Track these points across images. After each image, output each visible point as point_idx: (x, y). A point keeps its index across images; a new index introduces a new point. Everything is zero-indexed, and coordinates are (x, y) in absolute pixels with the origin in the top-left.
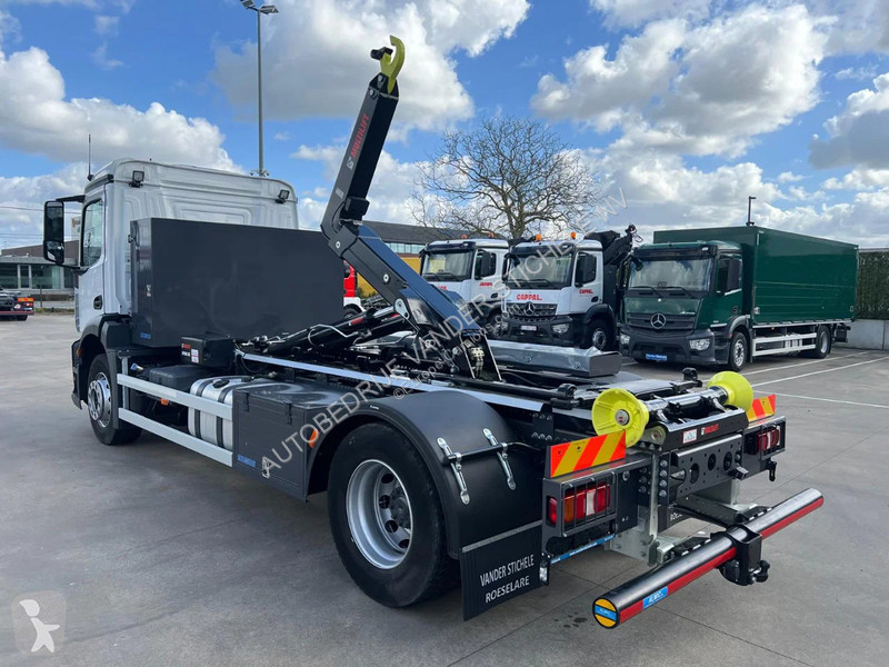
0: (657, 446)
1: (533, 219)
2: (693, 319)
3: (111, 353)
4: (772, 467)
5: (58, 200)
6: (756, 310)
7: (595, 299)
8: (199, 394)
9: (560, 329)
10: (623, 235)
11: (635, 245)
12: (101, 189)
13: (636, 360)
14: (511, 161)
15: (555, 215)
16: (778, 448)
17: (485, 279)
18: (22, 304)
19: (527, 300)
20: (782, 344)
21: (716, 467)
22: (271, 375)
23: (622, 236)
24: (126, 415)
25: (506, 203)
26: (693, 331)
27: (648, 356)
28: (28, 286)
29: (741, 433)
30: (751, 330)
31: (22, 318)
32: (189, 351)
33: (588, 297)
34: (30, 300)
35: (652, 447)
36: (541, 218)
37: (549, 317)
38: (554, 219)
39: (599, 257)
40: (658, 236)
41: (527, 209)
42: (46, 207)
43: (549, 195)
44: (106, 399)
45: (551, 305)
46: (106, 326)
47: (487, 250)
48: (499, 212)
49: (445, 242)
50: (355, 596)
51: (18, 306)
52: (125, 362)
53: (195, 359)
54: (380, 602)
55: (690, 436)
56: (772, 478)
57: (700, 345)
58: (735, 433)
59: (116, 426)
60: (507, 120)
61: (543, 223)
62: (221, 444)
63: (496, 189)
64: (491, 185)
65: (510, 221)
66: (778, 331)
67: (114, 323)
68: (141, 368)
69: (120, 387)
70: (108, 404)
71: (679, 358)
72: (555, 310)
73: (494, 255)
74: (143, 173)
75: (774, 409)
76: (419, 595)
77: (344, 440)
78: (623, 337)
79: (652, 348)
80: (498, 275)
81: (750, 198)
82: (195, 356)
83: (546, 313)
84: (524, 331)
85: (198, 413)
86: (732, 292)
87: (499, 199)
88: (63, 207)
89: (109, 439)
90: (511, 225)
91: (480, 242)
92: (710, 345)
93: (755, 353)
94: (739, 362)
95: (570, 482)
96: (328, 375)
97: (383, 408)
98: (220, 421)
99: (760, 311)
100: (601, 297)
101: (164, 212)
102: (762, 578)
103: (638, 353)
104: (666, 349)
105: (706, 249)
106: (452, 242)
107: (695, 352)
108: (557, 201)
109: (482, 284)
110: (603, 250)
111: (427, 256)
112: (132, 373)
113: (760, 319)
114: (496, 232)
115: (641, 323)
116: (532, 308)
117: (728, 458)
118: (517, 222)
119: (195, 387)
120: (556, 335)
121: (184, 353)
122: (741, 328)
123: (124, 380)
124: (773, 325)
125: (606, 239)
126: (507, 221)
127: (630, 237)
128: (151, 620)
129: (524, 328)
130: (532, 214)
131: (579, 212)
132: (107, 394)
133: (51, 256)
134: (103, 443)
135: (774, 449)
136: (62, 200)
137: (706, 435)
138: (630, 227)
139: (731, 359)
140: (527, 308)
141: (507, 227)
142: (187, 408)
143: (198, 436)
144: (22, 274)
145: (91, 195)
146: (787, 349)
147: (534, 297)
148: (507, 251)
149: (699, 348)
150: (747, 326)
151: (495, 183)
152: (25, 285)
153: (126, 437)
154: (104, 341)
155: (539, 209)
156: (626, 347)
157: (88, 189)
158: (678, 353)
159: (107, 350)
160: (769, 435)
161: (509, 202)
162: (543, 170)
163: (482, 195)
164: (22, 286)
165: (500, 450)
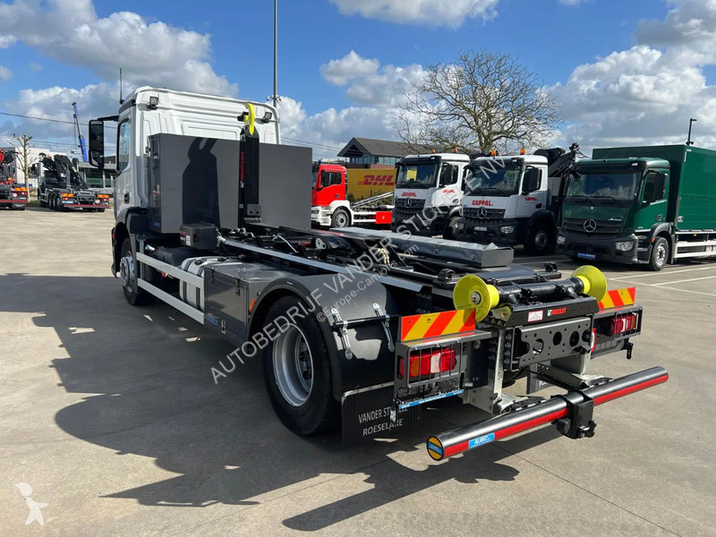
0: (503, 322)
1: (500, 138)
2: (618, 225)
3: (132, 238)
4: (628, 347)
5: (99, 120)
6: (680, 219)
7: (539, 206)
8: (186, 270)
9: (506, 230)
10: (568, 151)
11: (577, 160)
12: (128, 111)
13: (571, 257)
14: (483, 88)
15: (519, 134)
16: (633, 332)
17: (448, 187)
18: (101, 199)
19: (481, 206)
20: (704, 249)
21: (562, 342)
22: (240, 256)
23: (566, 153)
24: (142, 284)
25: (477, 124)
26: (618, 235)
27: (579, 254)
28: (110, 186)
29: (590, 317)
30: (673, 236)
31: (101, 210)
32: (184, 237)
33: (534, 204)
34: (106, 196)
35: (499, 323)
36: (507, 137)
37: (498, 220)
38: (518, 137)
39: (545, 170)
40: (597, 153)
41: (495, 128)
42: (90, 125)
43: (514, 117)
44: (131, 271)
45: (500, 210)
46: (130, 215)
47: (450, 163)
48: (470, 130)
49: (417, 156)
50: (276, 425)
51: (98, 201)
52: (142, 244)
53: (189, 243)
54: (291, 430)
55: (535, 316)
56: (629, 357)
57: (623, 247)
58: (584, 316)
59: (136, 291)
60: (480, 53)
61: (509, 141)
62: (198, 308)
63: (469, 111)
64: (464, 108)
65: (480, 139)
66: (700, 238)
67: (135, 214)
68: (153, 249)
69: (138, 262)
70: (132, 275)
71: (606, 257)
72: (503, 215)
73: (457, 167)
74: (158, 98)
75: (633, 300)
76: (316, 427)
77: (272, 308)
78: (560, 238)
79: (583, 249)
80: (459, 184)
81: (691, 120)
82: (188, 241)
83: (496, 216)
84: (477, 231)
85: (185, 284)
86: (657, 202)
87: (470, 119)
88: (102, 125)
89: (133, 301)
90: (481, 142)
91: (444, 156)
92: (634, 247)
93: (677, 256)
94: (659, 263)
95: (416, 346)
96: (281, 259)
97: (296, 284)
98: (198, 290)
99: (684, 219)
100: (544, 204)
101: (174, 128)
102: (590, 434)
103: (571, 252)
104: (596, 250)
105: (636, 164)
106: (421, 156)
107: (620, 253)
108: (522, 122)
109: (445, 191)
110: (549, 164)
111: (401, 167)
112: (147, 253)
113: (682, 226)
114: (468, 148)
115: (575, 227)
116: (484, 212)
117: (575, 337)
118: (486, 140)
119: (184, 264)
120: (503, 235)
121: (182, 238)
122: (663, 234)
123: (141, 257)
124: (695, 232)
125: (553, 155)
126: (477, 138)
127: (573, 154)
128: (124, 430)
129: (477, 228)
130: (499, 133)
131: (539, 131)
132: (132, 268)
133: (94, 162)
134: (130, 303)
135: (630, 332)
136: (101, 120)
137: (553, 316)
138: (574, 145)
139: (652, 260)
140: (480, 212)
141: (478, 144)
142: (178, 280)
143: (186, 301)
144: (106, 177)
145: (122, 115)
146: (708, 253)
147: (487, 203)
148: (467, 164)
149: (623, 249)
150: (670, 232)
151: (470, 106)
152: (108, 186)
153: (143, 300)
154: (128, 227)
155: (506, 128)
156: (561, 246)
157: (121, 111)
158: (606, 253)
159: (130, 235)
160: (624, 320)
161: (480, 122)
162: (510, 95)
163: (457, 117)
164: (107, 186)
165: (383, 319)
